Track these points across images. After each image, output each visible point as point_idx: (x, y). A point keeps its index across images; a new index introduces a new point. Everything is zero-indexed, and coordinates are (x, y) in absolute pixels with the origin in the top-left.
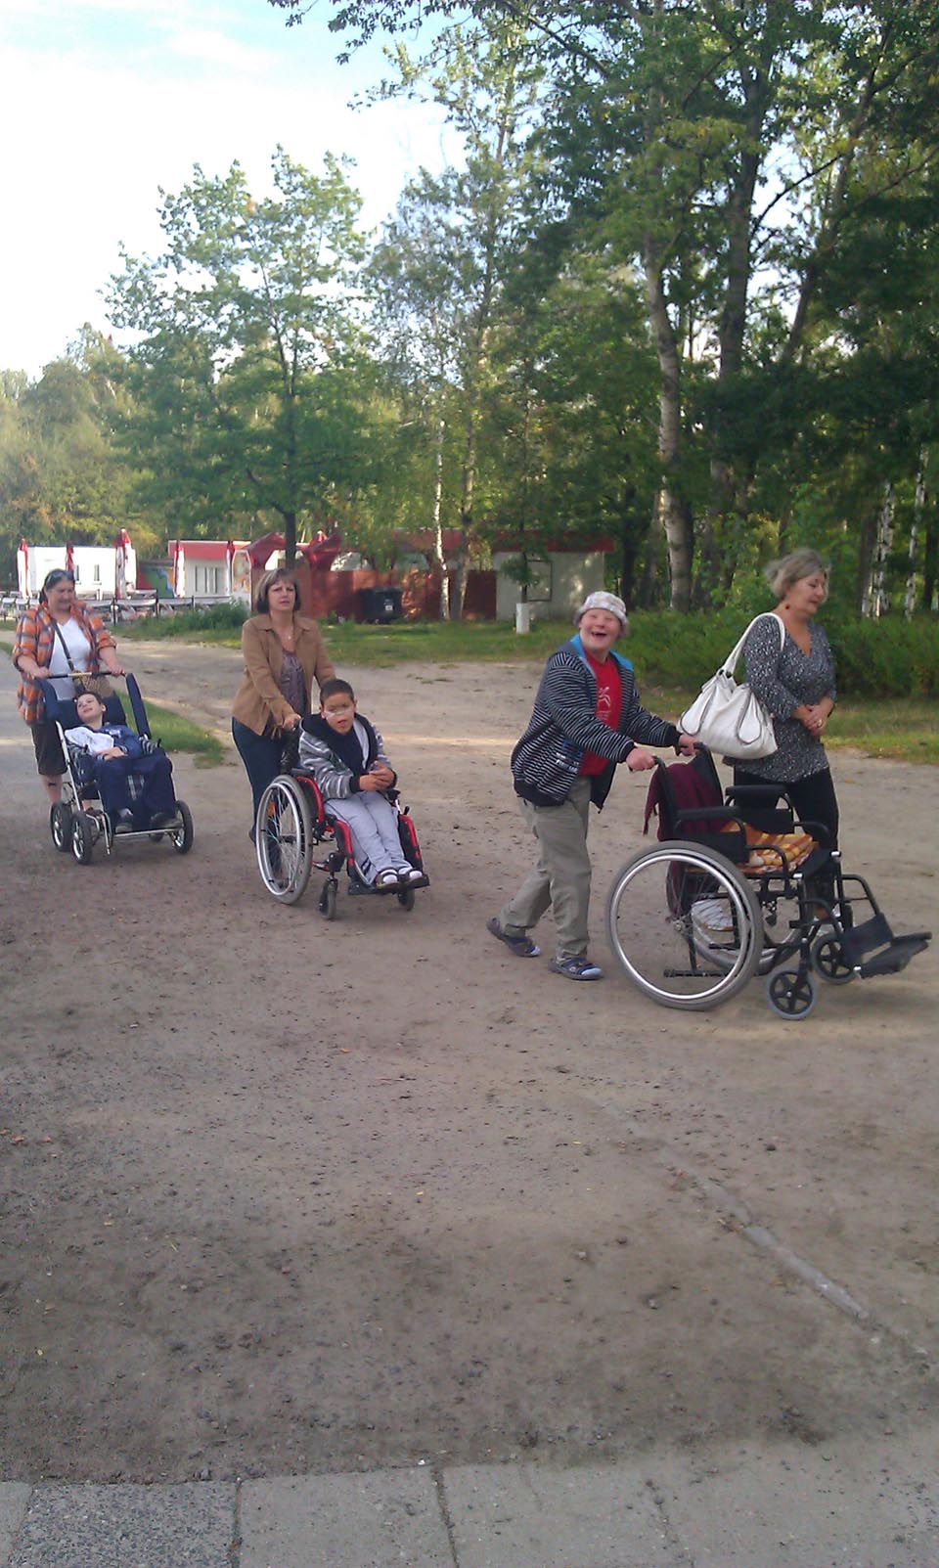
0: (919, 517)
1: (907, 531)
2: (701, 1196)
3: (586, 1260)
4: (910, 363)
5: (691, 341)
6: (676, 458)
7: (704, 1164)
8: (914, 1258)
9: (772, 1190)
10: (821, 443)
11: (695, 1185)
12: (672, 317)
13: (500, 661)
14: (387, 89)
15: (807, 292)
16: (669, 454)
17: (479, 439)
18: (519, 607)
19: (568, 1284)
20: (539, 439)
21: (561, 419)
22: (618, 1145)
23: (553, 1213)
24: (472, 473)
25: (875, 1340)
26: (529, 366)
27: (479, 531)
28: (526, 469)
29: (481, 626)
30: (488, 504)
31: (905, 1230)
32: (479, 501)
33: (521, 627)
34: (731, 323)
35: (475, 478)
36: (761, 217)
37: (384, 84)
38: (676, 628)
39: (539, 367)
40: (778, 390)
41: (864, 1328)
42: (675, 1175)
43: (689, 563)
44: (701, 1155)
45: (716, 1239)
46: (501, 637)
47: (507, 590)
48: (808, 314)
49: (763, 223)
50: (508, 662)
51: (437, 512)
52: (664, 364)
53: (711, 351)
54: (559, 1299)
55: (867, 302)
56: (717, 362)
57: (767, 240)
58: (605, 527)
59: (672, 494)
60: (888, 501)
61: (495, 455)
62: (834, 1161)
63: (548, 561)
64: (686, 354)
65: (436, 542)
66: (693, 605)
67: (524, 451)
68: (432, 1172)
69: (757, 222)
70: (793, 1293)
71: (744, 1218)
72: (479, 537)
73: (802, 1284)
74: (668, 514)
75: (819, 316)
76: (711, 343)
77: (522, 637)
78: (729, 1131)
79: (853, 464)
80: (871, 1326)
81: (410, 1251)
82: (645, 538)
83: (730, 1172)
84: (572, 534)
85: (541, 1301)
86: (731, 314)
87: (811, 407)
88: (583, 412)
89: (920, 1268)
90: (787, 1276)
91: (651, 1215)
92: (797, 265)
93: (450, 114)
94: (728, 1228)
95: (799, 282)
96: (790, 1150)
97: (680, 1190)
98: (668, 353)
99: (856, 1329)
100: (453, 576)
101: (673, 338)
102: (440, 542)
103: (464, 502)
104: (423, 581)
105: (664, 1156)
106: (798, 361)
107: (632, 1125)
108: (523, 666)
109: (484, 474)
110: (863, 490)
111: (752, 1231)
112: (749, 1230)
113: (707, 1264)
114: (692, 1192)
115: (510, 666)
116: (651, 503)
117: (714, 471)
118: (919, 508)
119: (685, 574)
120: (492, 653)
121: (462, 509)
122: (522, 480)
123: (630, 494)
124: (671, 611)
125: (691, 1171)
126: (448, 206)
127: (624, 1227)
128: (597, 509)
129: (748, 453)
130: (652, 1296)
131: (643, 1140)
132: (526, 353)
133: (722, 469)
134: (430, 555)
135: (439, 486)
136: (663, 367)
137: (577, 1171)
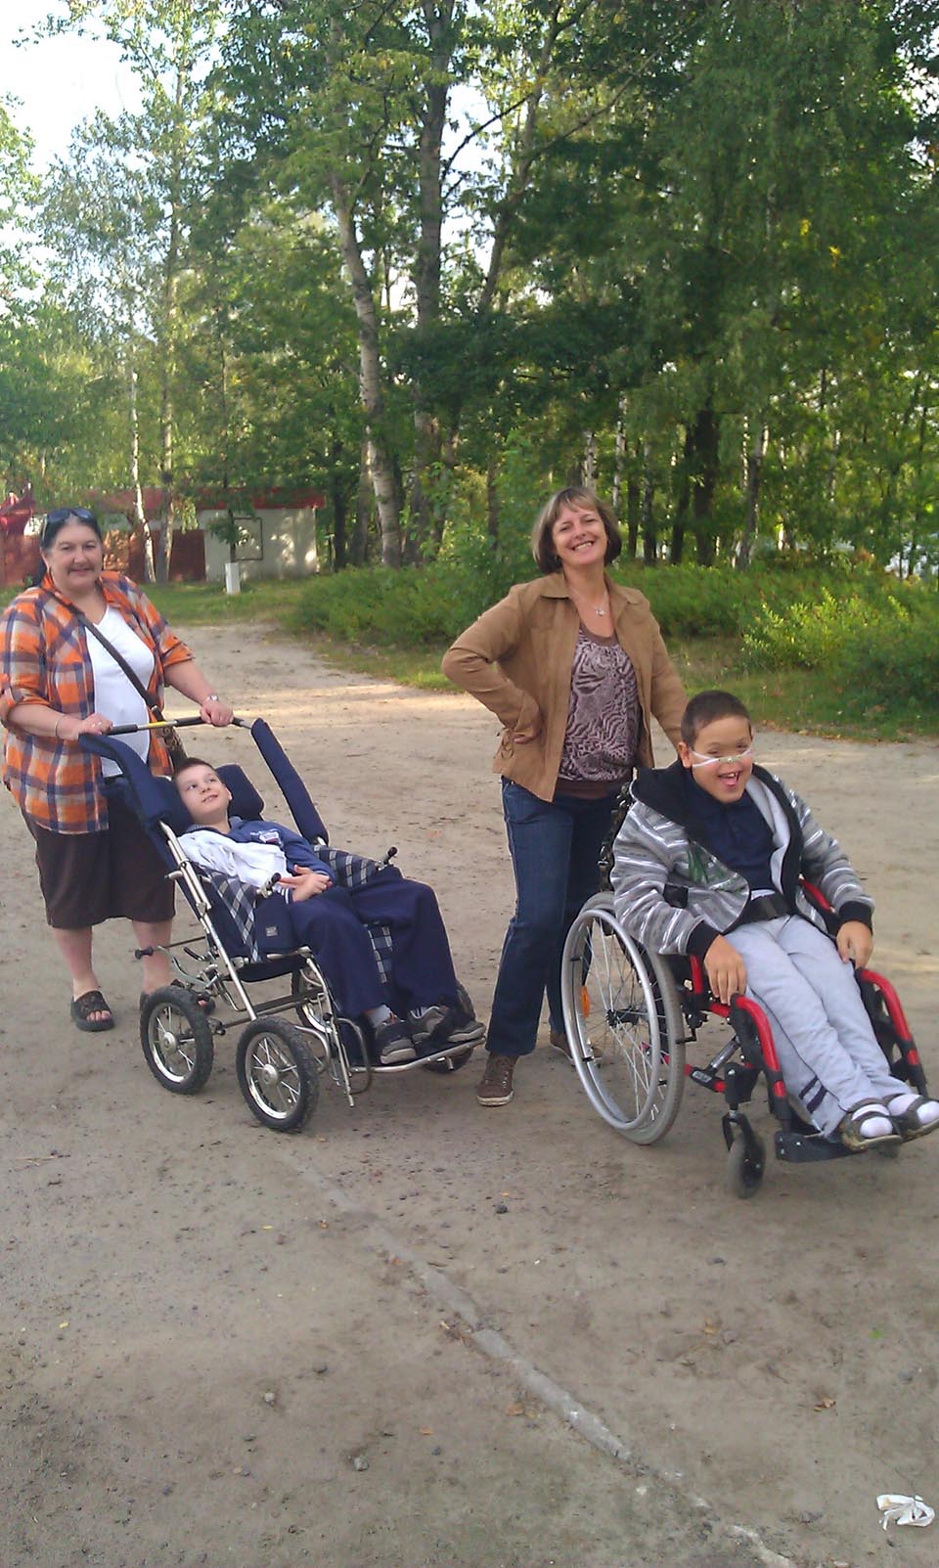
0: (620, 466)
1: (611, 480)
2: (418, 1289)
3: (274, 1403)
4: (607, 308)
5: (388, 289)
6: (379, 407)
7: (422, 1243)
8: (678, 1355)
9: (504, 1271)
10: (521, 391)
11: (412, 1274)
12: (367, 265)
13: (208, 625)
14: (55, 24)
15: (500, 237)
16: (372, 404)
17: (174, 392)
18: (228, 567)
19: (250, 1446)
20: (238, 391)
21: (259, 370)
22: (317, 1225)
23: (233, 1336)
24: (169, 427)
25: (642, 1491)
26: (223, 315)
27: (181, 489)
28: (226, 422)
29: (189, 588)
30: (190, 461)
31: (666, 1314)
32: (181, 457)
33: (231, 588)
34: (426, 268)
35: (174, 434)
36: (451, 159)
37: (51, 20)
38: (388, 583)
39: (233, 316)
40: (477, 337)
41: (626, 1473)
42: (387, 1262)
43: (398, 516)
44: (419, 1229)
45: (438, 1353)
46: (208, 599)
47: (215, 550)
48: (502, 261)
49: (453, 165)
50: (214, 625)
51: (135, 471)
52: (360, 310)
53: (409, 299)
54: (238, 1470)
55: (562, 247)
56: (415, 311)
57: (457, 185)
58: (313, 483)
59: (377, 444)
60: (590, 451)
61: (195, 409)
62: (575, 1220)
63: (254, 518)
64: (384, 303)
65: (136, 501)
66: (405, 560)
67: (223, 404)
68: (81, 1291)
69: (447, 164)
70: (536, 1426)
71: (472, 1319)
72: (182, 495)
73: (545, 1410)
74: (375, 466)
75: (514, 264)
76: (408, 292)
77: (231, 598)
78: (452, 1190)
79: (555, 412)
80: (637, 1471)
81: (45, 1415)
82: (354, 494)
83: (454, 1250)
84: (278, 490)
85: (215, 1476)
86: (426, 260)
87: (511, 355)
88: (282, 363)
89: (688, 1370)
90: (527, 1400)
91: (358, 1326)
92: (490, 209)
93: (125, 53)
94: (453, 1335)
95: (492, 228)
96: (523, 1210)
97: (394, 1283)
98: (364, 299)
99: (617, 1475)
100: (157, 537)
101: (368, 285)
102: (139, 503)
103: (163, 459)
104: (126, 542)
105: (376, 1237)
106: (496, 307)
107: (335, 1194)
108: (232, 629)
109: (183, 430)
110: (566, 439)
111: (480, 1337)
112: (478, 1336)
113: (427, 1392)
114: (408, 1284)
115: (218, 629)
116: (358, 458)
117: (418, 422)
118: (621, 458)
119: (395, 528)
120: (199, 616)
121: (162, 466)
122: (223, 434)
123: (337, 449)
124: (382, 565)
125: (407, 1255)
126: (127, 149)
127: (321, 1347)
128: (305, 464)
129: (451, 402)
130: (357, 1453)
131: (348, 1215)
132: (218, 303)
133: (427, 421)
134: (131, 516)
135: (136, 442)
136: (359, 314)
137: (265, 1269)
